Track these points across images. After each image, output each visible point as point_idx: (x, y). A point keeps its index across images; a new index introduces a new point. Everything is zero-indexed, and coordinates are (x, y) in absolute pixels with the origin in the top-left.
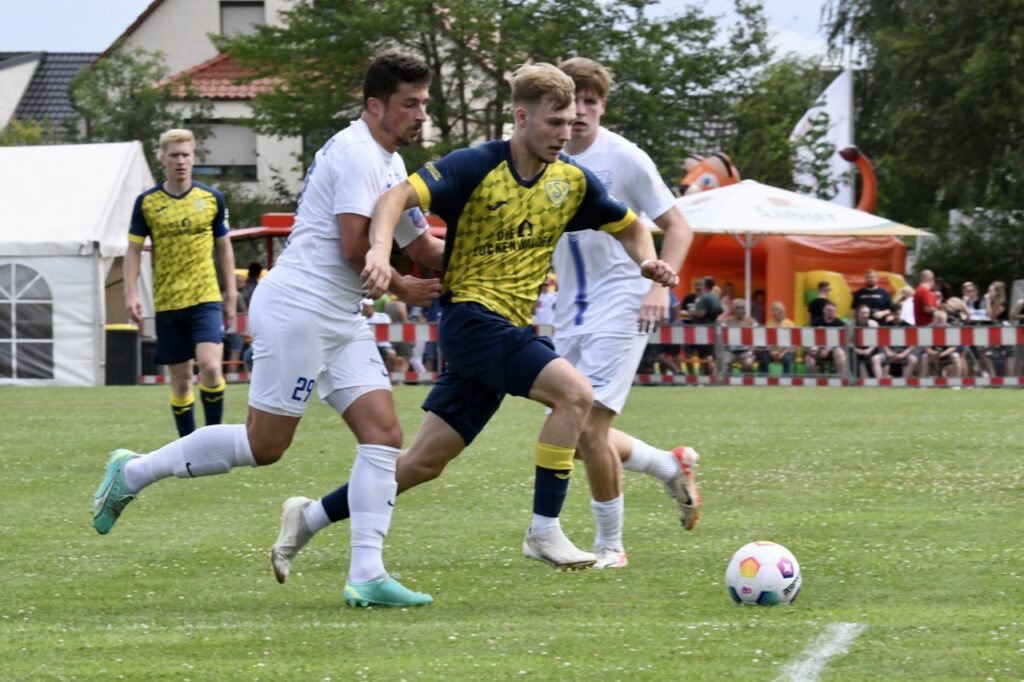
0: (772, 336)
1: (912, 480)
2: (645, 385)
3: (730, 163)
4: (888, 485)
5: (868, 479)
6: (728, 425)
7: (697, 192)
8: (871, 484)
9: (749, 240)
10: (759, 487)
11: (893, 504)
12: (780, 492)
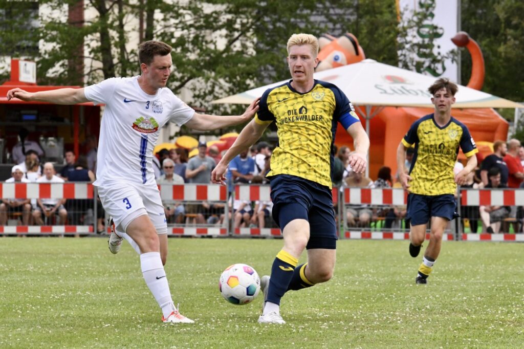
0: (388, 196)
1: (513, 322)
2: (276, 238)
3: (358, 43)
4: (491, 327)
5: (473, 321)
6: (350, 273)
7: (328, 68)
8: (476, 326)
9: (369, 111)
10: (378, 328)
11: (495, 343)
12: (397, 331)
